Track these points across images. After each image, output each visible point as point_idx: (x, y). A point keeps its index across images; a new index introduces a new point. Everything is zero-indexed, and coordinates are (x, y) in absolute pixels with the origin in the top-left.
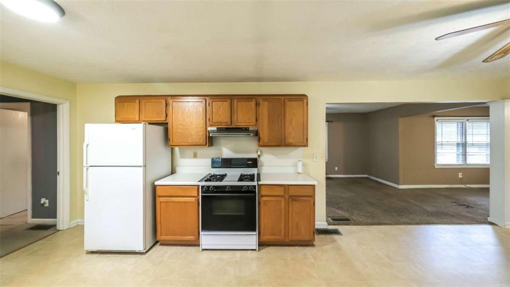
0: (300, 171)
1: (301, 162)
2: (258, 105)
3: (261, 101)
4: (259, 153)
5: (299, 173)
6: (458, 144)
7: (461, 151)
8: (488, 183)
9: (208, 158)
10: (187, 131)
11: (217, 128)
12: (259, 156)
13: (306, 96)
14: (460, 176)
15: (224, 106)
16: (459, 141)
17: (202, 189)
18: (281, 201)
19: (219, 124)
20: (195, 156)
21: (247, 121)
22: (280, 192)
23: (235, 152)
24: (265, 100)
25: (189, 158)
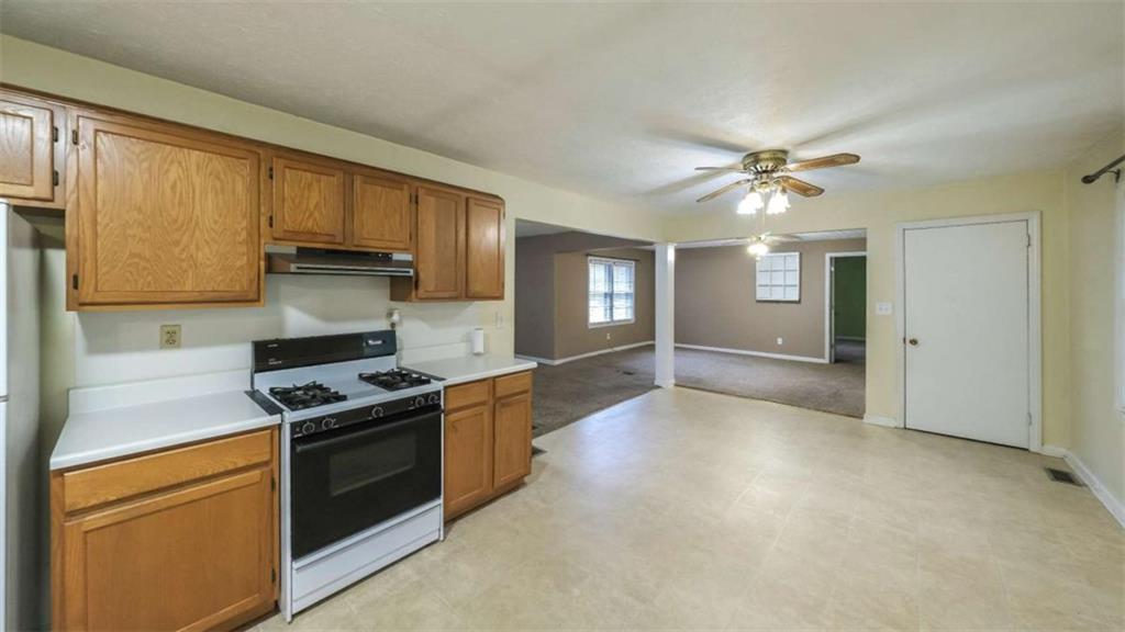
0: (479, 348)
1: (481, 332)
2: (414, 199)
3: (421, 193)
4: (396, 318)
5: (478, 355)
6: (606, 294)
7: (608, 304)
8: (654, 339)
9: (243, 341)
10: (177, 251)
11: (299, 249)
12: (393, 325)
13: (501, 199)
14: (609, 338)
15: (322, 184)
16: (607, 291)
17: (293, 432)
18: (481, 414)
19: (304, 237)
20: (171, 340)
21: (387, 237)
22: (481, 395)
23: (327, 318)
24: (430, 192)
25: (142, 347)
